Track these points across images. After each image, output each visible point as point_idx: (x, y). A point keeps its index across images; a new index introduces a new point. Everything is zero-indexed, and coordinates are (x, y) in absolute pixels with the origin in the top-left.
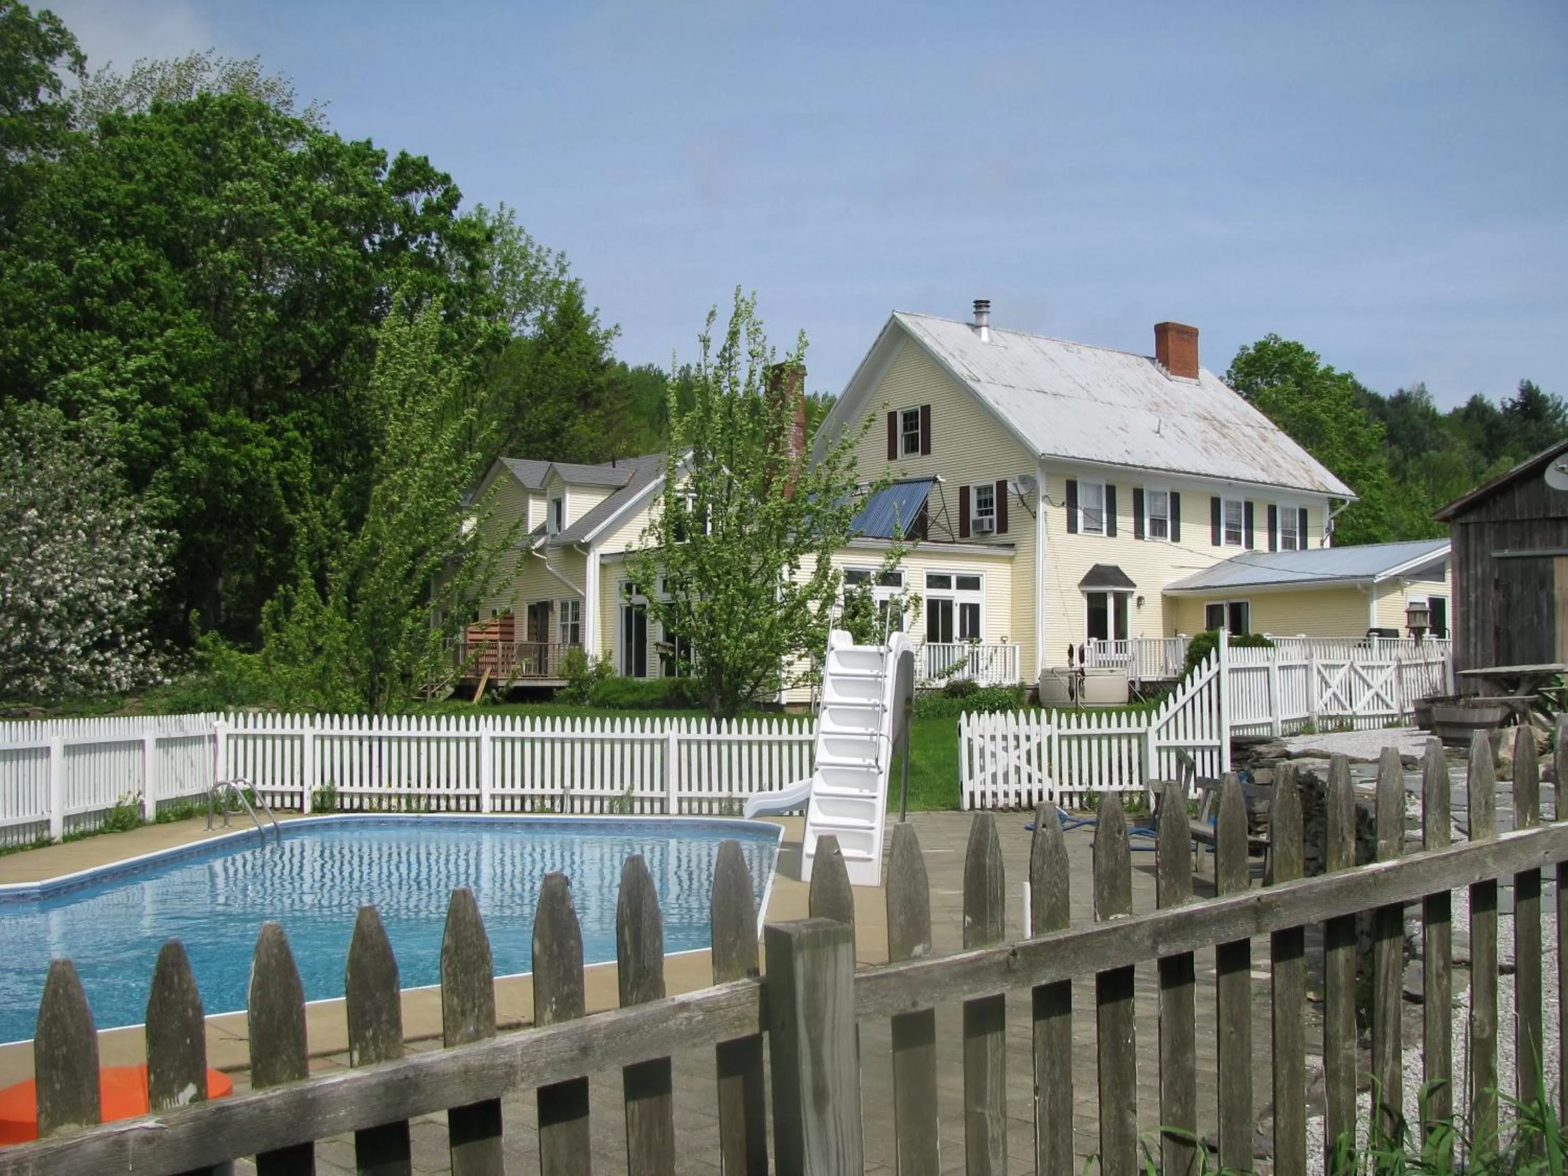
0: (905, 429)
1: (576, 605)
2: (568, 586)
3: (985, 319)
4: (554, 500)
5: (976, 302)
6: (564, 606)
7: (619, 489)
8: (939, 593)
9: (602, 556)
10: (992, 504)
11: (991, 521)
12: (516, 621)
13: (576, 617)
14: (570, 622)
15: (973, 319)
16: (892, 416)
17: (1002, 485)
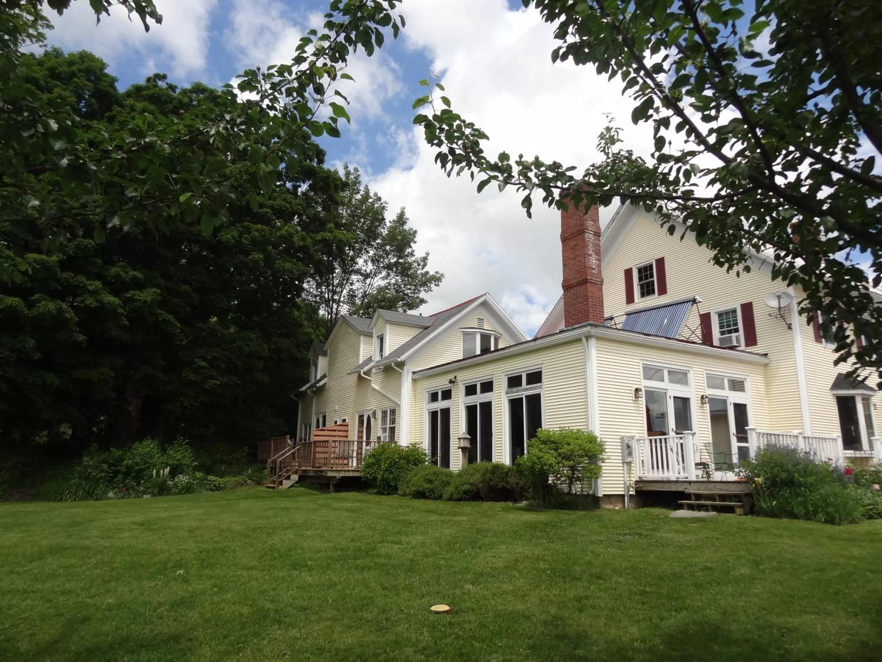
0: (640, 279)
1: (393, 412)
2: (388, 398)
4: (378, 337)
6: (384, 413)
7: (426, 328)
8: (716, 393)
9: (414, 373)
10: (736, 324)
11: (738, 338)
12: (349, 428)
13: (393, 421)
14: (388, 426)
16: (628, 273)
17: (747, 307)
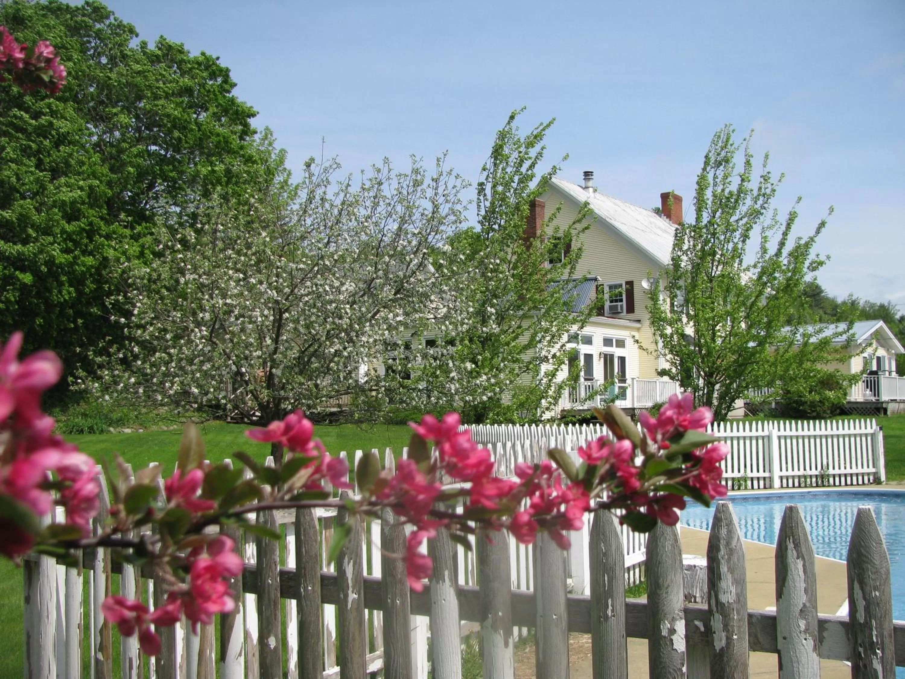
3: (590, 183)
5: (585, 172)
8: (608, 350)
10: (622, 296)
11: (622, 306)
15: (583, 183)
17: (630, 284)
